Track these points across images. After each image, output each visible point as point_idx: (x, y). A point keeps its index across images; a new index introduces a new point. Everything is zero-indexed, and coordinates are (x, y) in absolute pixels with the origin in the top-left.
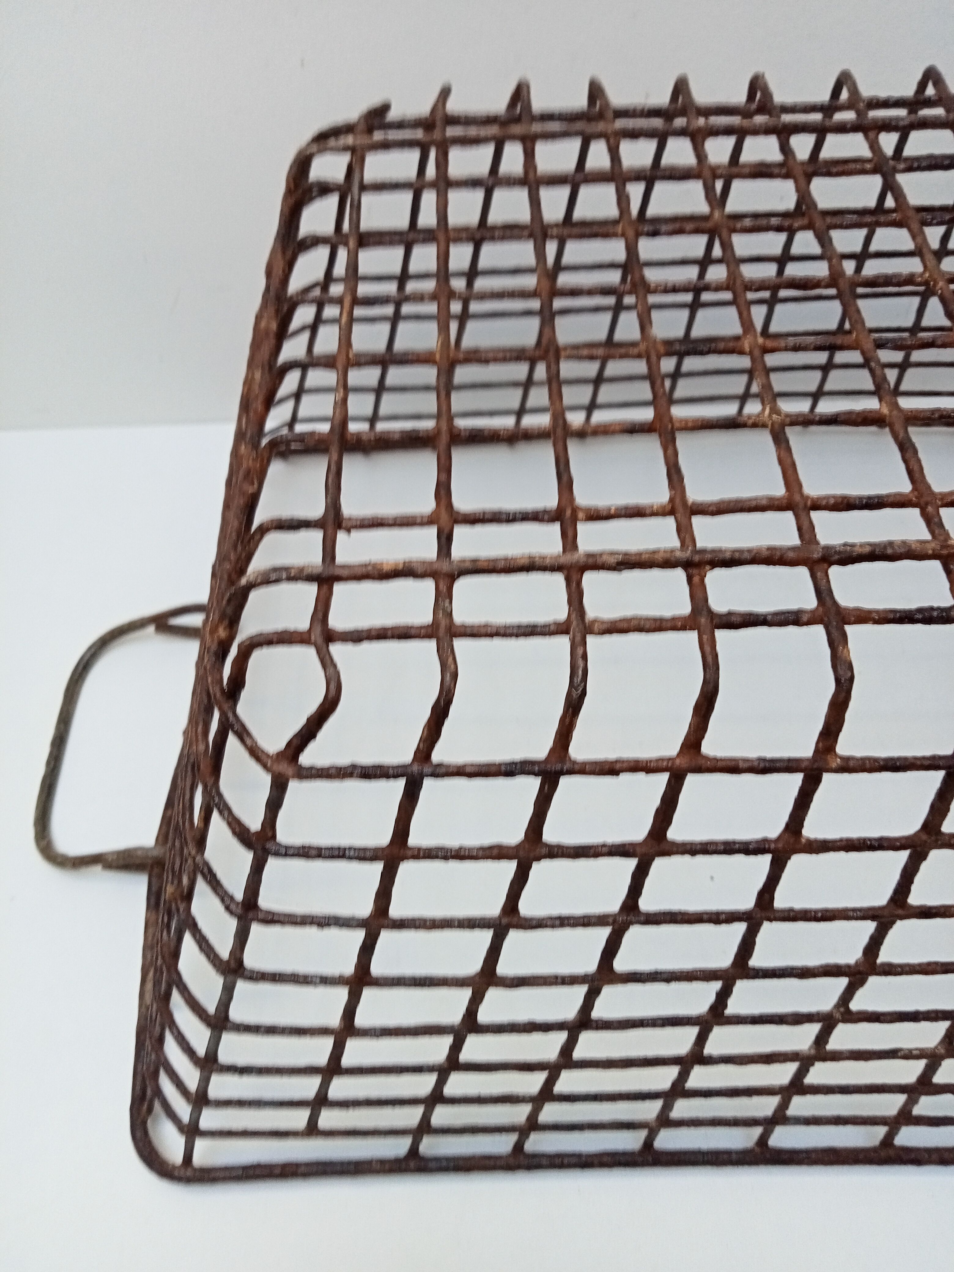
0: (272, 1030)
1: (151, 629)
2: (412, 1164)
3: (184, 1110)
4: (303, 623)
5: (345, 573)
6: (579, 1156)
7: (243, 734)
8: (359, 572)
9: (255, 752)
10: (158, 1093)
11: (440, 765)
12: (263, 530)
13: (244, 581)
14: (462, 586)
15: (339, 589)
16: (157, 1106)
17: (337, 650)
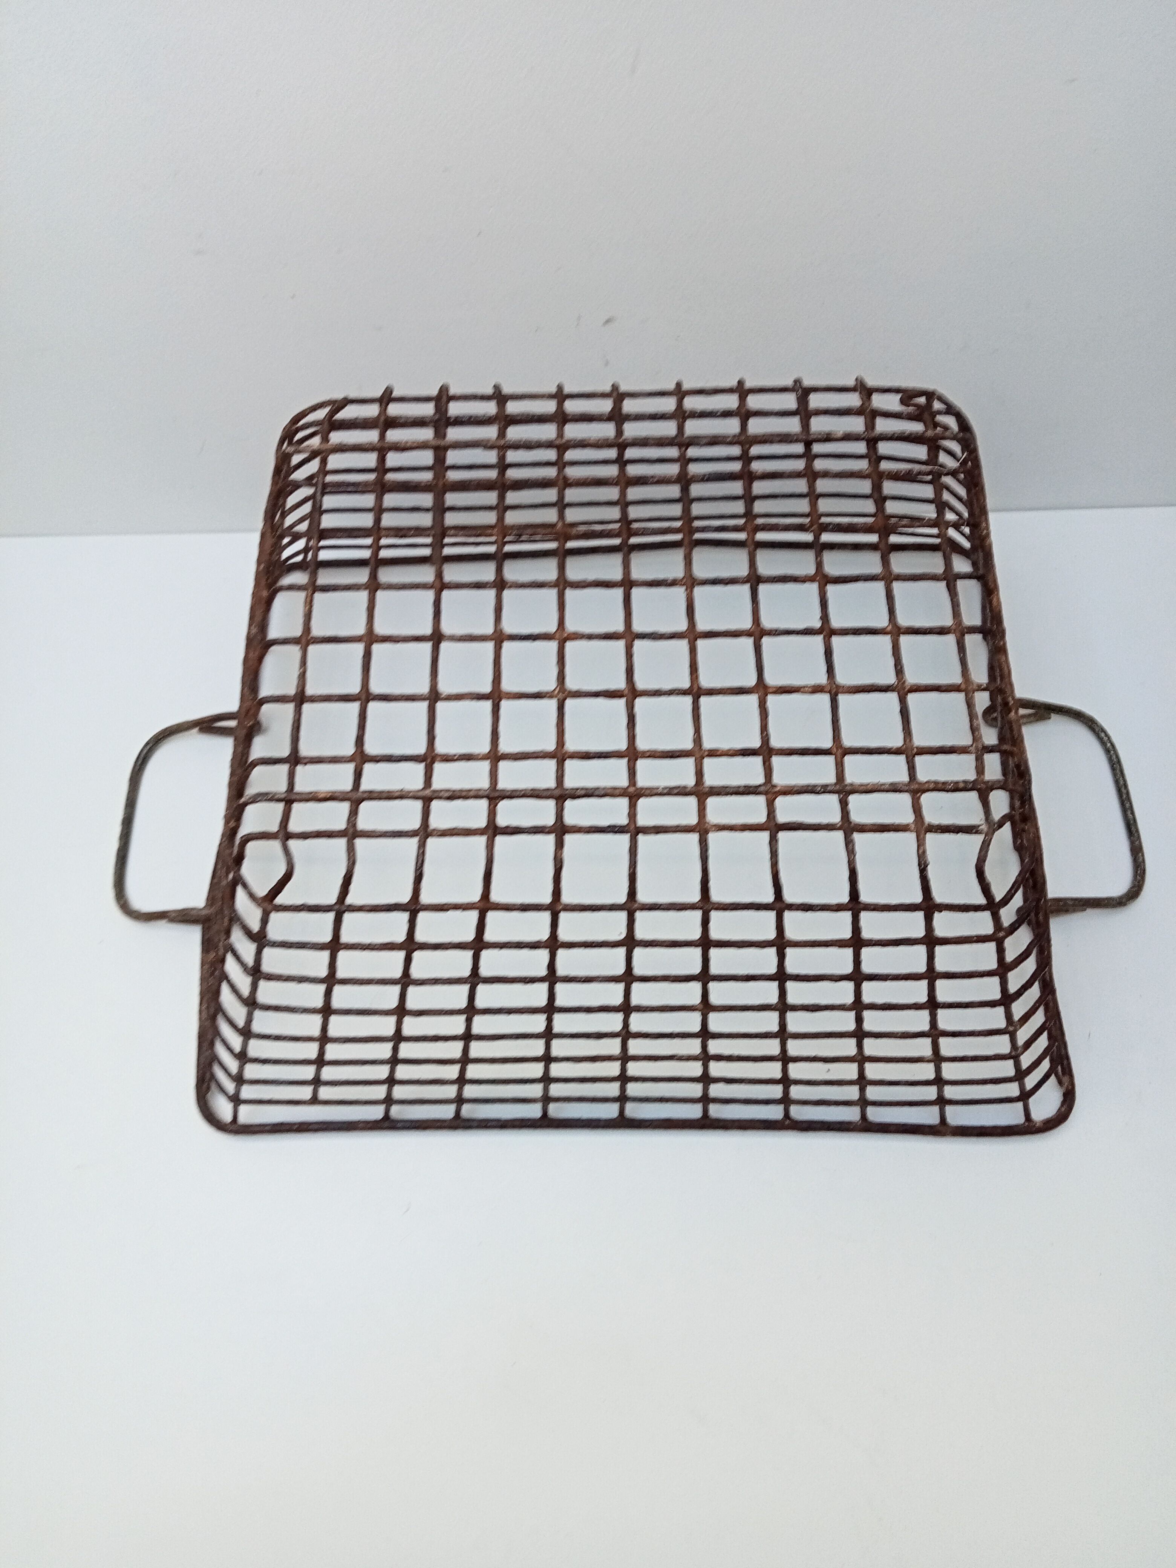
0: (278, 1038)
1: (196, 730)
2: (386, 1124)
3: (230, 1087)
4: (274, 828)
5: (298, 797)
6: (498, 1120)
7: (245, 886)
8: (307, 797)
9: (252, 896)
10: (213, 1077)
11: (350, 906)
12: (254, 764)
13: (243, 800)
14: (364, 806)
15: (295, 806)
16: (213, 1086)
17: (292, 844)
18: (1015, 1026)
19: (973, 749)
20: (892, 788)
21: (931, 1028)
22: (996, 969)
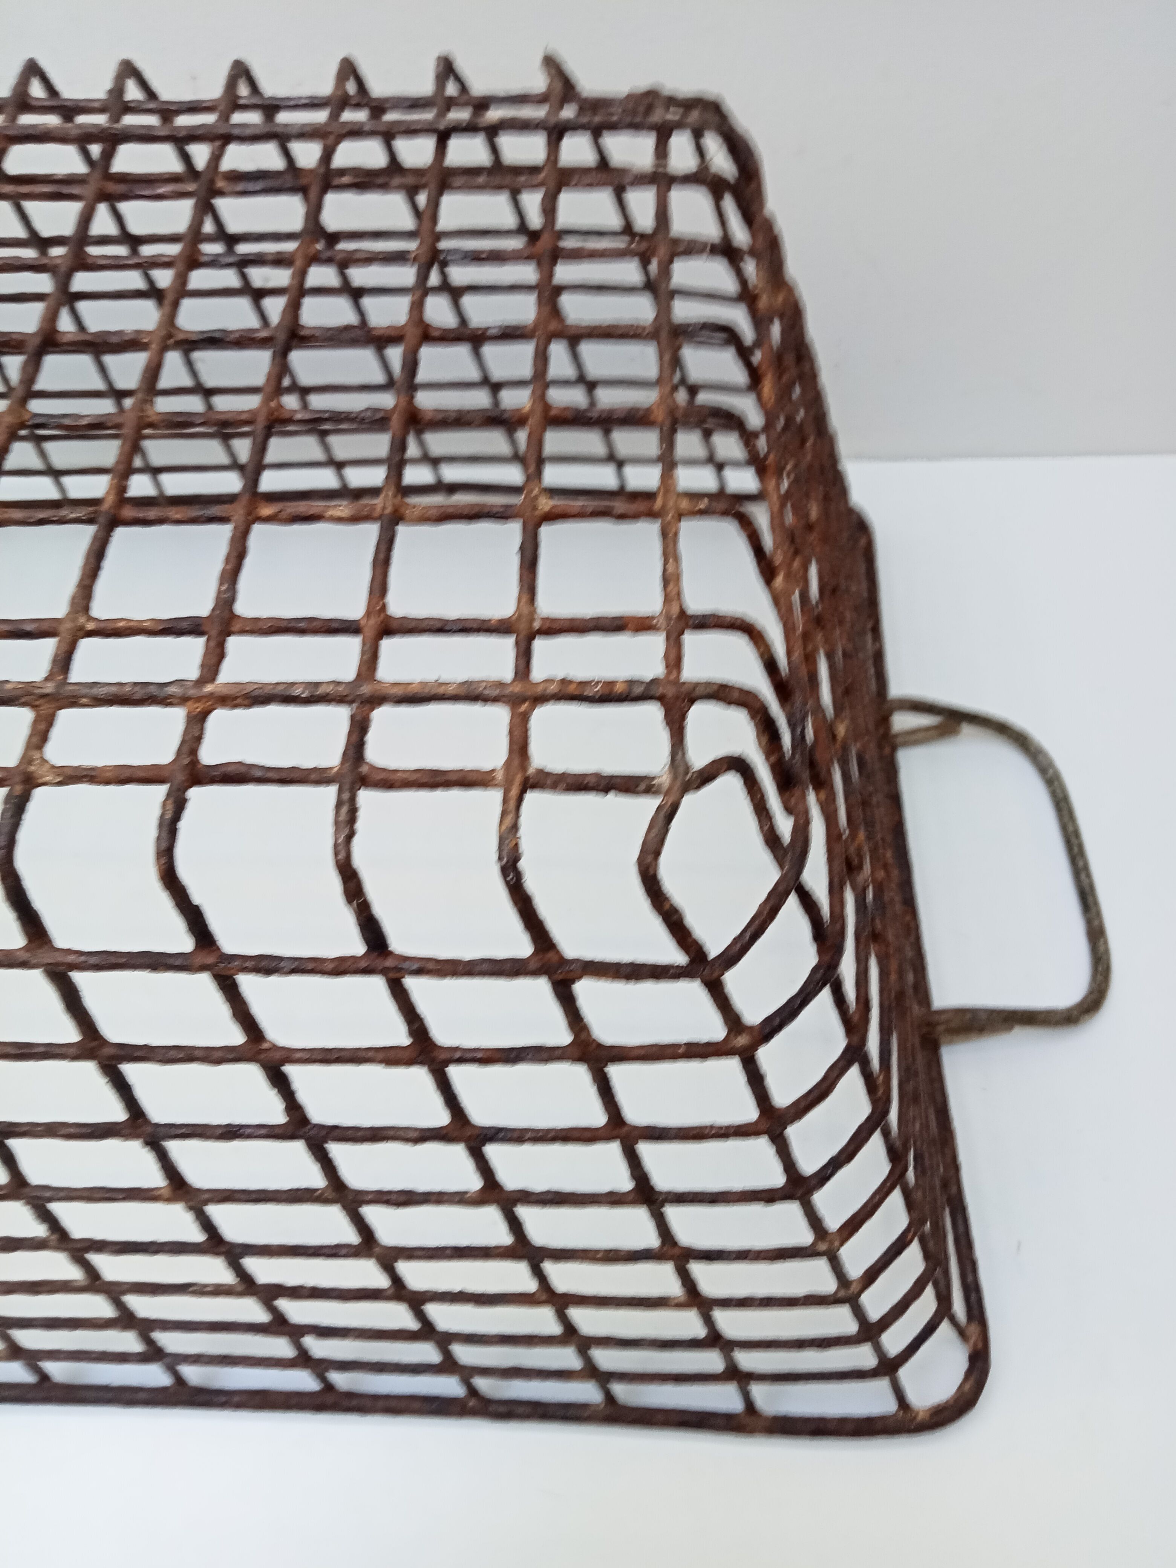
18: (831, 1243)
19: (662, 622)
20: (462, 691)
21: (663, 1243)
22: (756, 1122)
